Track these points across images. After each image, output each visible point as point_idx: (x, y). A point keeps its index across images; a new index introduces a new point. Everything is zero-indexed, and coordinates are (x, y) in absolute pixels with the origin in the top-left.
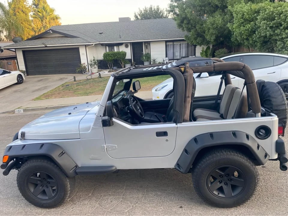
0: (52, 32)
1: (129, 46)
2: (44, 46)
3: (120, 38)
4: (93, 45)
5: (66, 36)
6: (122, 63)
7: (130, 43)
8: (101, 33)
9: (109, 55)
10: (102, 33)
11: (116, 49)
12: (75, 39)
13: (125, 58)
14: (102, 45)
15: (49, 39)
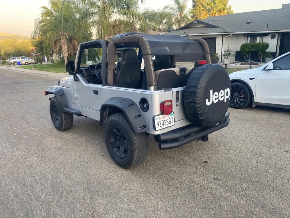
0: (196, 23)
1: (277, 37)
2: (186, 35)
3: (267, 27)
4: (230, 34)
5: (209, 26)
6: (261, 56)
7: (278, 33)
8: (248, 23)
9: (246, 46)
10: (250, 22)
11: (258, 40)
12: (214, 29)
13: (266, 50)
14: (244, 35)
15: (194, 29)
